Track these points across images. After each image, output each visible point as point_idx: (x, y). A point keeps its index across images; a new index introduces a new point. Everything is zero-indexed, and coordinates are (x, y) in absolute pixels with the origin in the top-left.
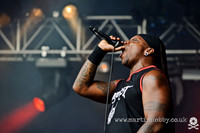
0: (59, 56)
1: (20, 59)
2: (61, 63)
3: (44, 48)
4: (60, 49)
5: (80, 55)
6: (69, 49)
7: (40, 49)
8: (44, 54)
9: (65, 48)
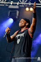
1: (3, 5)
3: (11, 2)
5: (24, 5)
7: (10, 2)
8: (11, 4)
9: (18, 2)
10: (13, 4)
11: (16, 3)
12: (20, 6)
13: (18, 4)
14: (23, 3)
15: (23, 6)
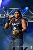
0: (4, 16)
2: (4, 17)
4: (4, 14)
6: (6, 14)
10: (2, 16)
11: (3, 15)
12: (6, 17)
13: (5, 15)
14: (8, 15)
15: (8, 17)
